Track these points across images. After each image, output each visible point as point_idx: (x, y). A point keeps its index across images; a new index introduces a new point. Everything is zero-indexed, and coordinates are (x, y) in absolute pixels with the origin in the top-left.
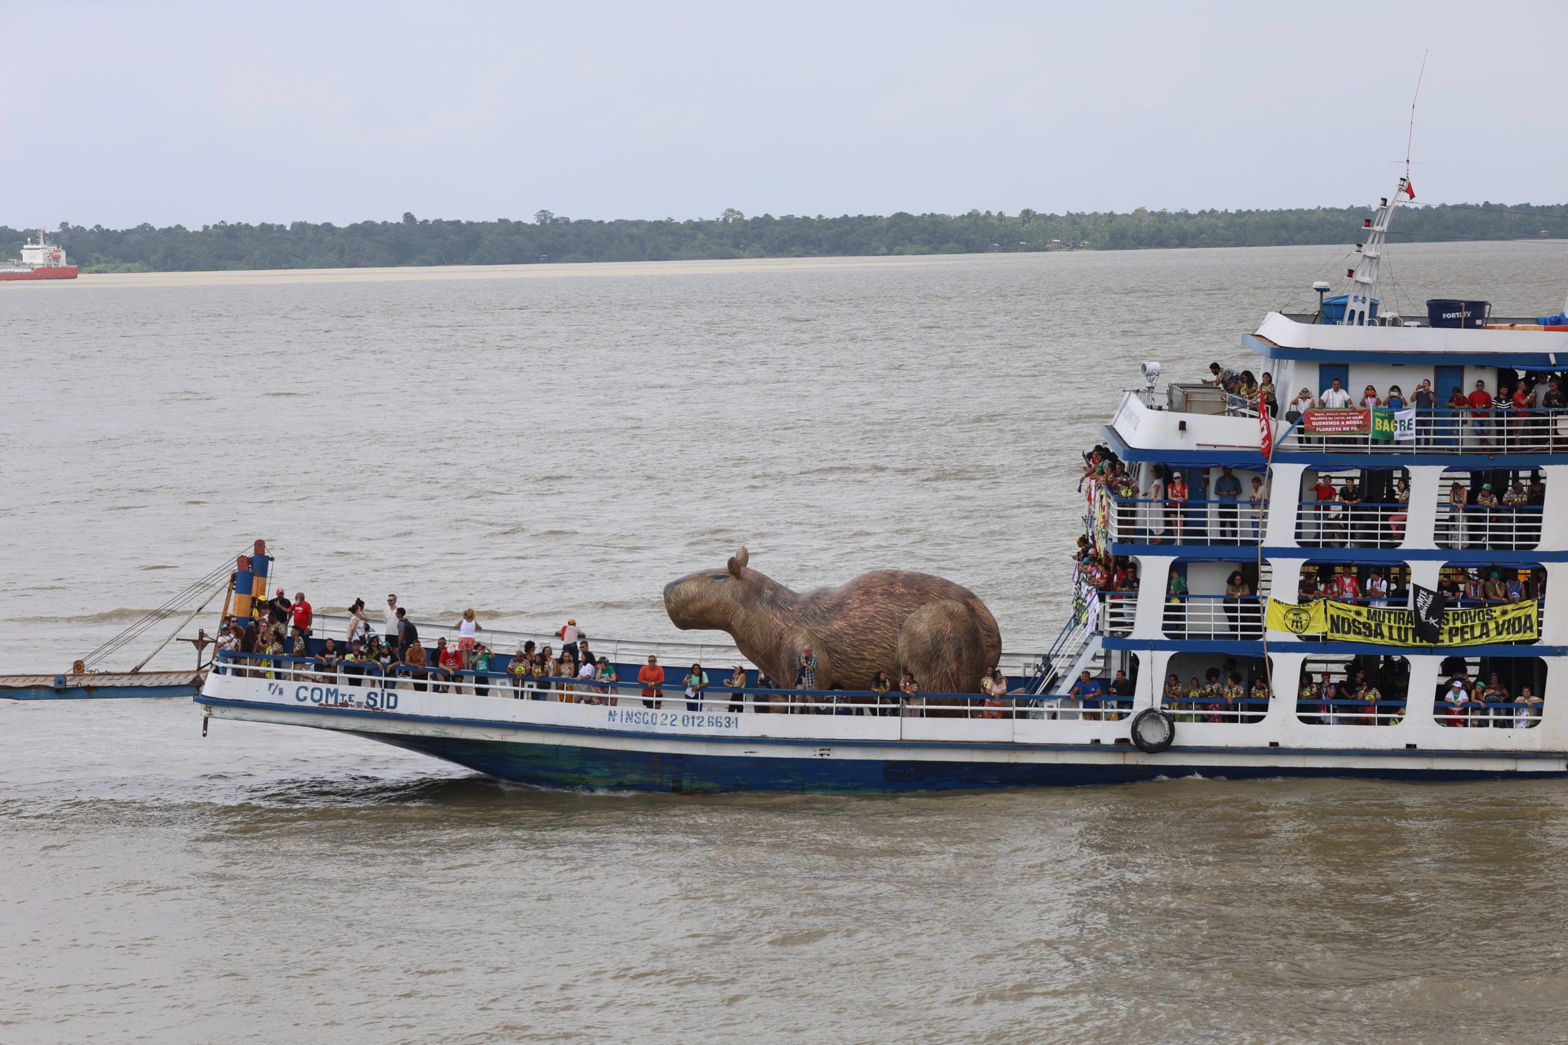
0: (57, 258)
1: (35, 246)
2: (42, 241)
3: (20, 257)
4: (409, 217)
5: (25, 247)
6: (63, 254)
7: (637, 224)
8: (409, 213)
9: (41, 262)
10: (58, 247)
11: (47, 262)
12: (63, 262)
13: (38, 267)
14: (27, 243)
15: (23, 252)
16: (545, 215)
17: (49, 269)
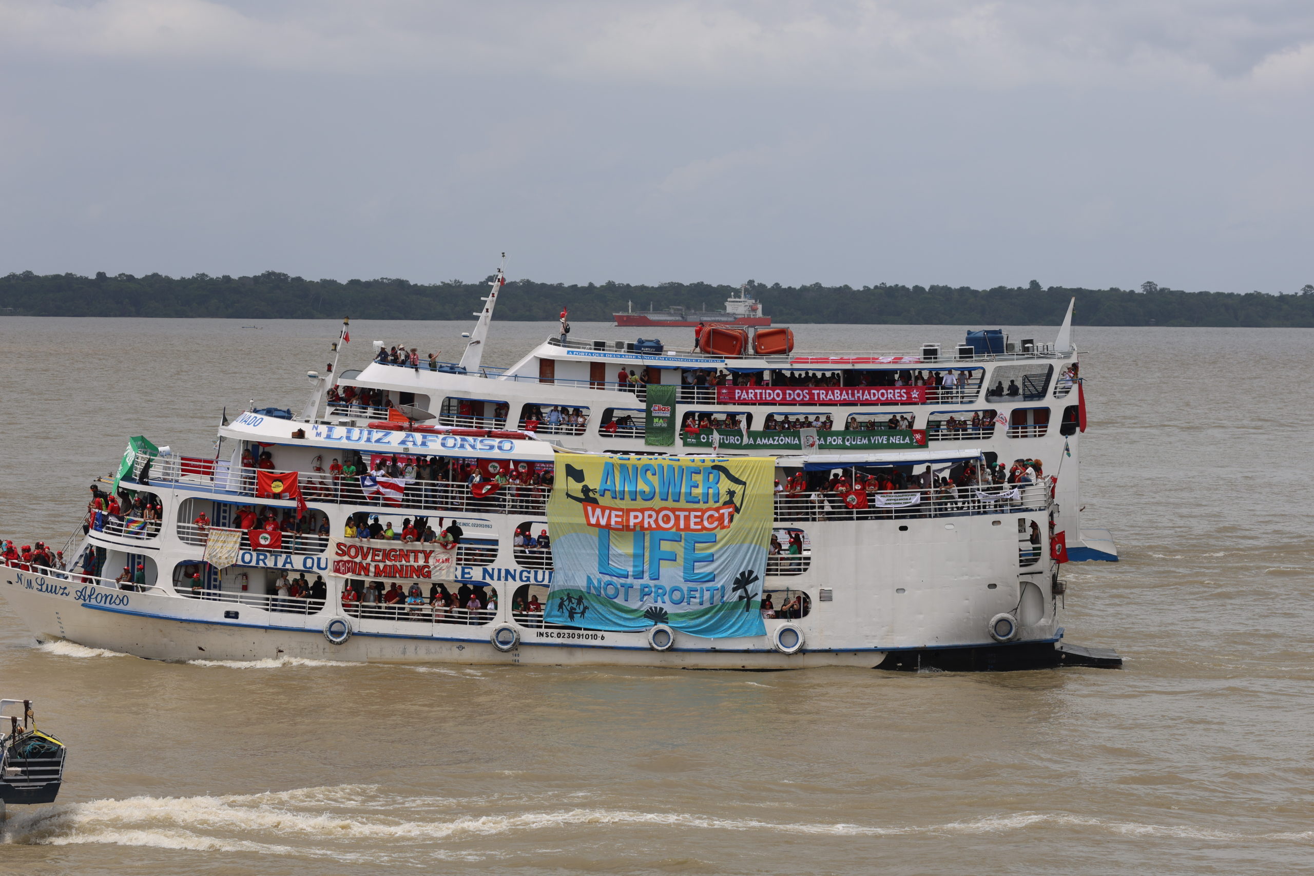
0: (754, 310)
1: (737, 300)
2: (743, 296)
3: (725, 308)
4: (1034, 284)
5: (729, 300)
6: (760, 307)
7: (1231, 295)
8: (1035, 281)
9: (743, 312)
10: (756, 301)
11: (747, 313)
12: (759, 313)
13: (740, 316)
14: (730, 297)
15: (727, 304)
16: (1150, 286)
17: (749, 318)
